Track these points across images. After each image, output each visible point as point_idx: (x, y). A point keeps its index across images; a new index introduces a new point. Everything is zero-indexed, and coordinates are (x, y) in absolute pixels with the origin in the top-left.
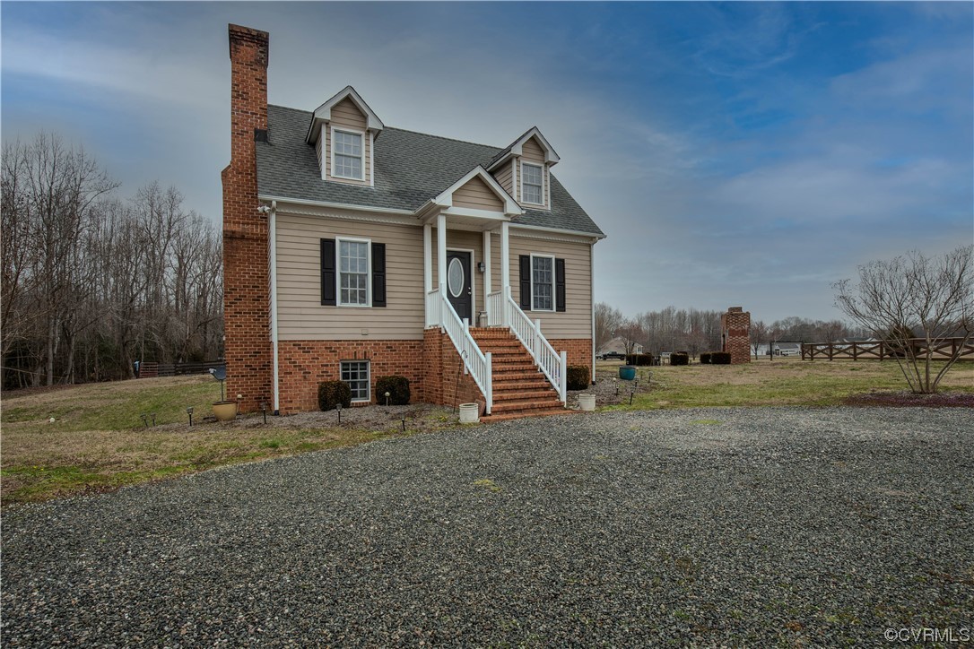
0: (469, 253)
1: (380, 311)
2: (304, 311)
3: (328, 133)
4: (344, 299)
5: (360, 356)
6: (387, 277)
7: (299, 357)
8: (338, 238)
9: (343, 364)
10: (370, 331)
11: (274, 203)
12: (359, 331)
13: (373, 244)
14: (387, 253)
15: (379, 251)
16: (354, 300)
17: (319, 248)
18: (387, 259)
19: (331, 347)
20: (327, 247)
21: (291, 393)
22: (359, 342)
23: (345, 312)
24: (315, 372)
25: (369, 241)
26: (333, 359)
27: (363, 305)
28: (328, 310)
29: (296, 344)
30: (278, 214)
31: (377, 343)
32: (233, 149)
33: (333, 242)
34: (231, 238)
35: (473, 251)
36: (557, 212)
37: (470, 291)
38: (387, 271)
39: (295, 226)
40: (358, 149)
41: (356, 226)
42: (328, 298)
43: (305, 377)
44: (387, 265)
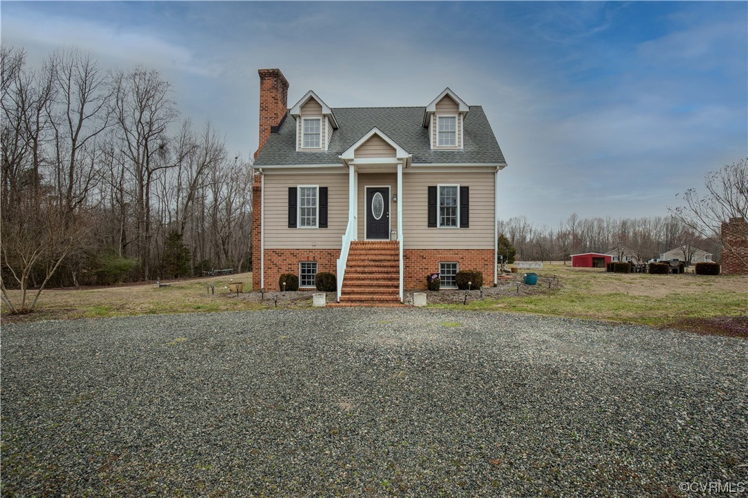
0: (388, 188)
1: (324, 231)
2: (279, 232)
3: (300, 122)
4: (303, 223)
5: (311, 259)
6: (329, 208)
7: (275, 258)
8: (299, 186)
9: (302, 264)
10: (317, 243)
11: (261, 170)
12: (310, 243)
13: (320, 188)
14: (329, 193)
15: (324, 192)
16: (308, 224)
17: (287, 193)
18: (329, 197)
19: (294, 253)
20: (292, 192)
21: (271, 280)
22: (311, 251)
23: (301, 232)
24: (284, 268)
25: (318, 186)
26: (295, 260)
27: (314, 227)
28: (292, 230)
29: (274, 251)
30: (265, 175)
31: (321, 251)
32: (260, 140)
33: (296, 189)
34: (256, 191)
35: (390, 186)
36: (469, 149)
37: (388, 215)
38: (329, 204)
39: (275, 182)
40: (318, 129)
41: (310, 177)
42: (292, 223)
43: (278, 271)
44: (329, 200)
